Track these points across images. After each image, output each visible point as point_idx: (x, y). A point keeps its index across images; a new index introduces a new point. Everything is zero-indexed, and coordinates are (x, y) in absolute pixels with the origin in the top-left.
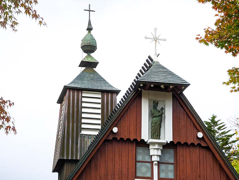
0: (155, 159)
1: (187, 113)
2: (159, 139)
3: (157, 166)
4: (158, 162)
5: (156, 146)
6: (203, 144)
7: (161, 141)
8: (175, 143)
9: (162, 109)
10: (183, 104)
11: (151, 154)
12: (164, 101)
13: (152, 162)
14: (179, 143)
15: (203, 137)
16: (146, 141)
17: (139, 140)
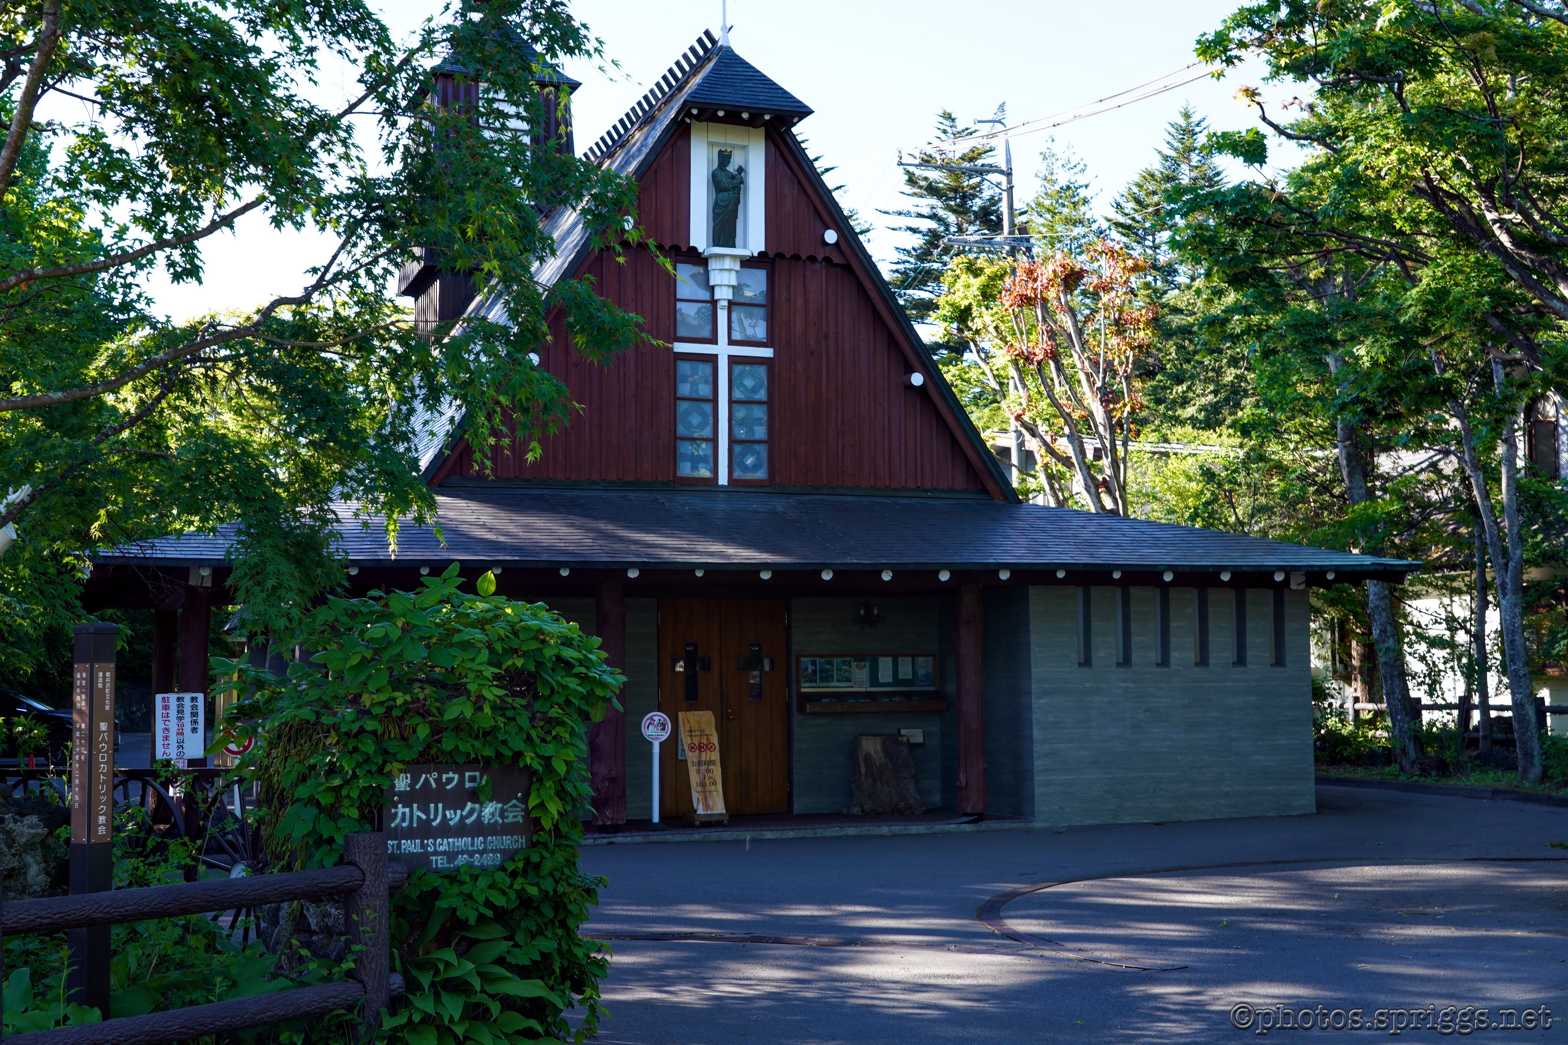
0: (723, 294)
1: (799, 183)
2: (734, 246)
3: (725, 312)
4: (730, 302)
5: (728, 264)
6: (837, 259)
7: (738, 251)
8: (771, 255)
9: (741, 170)
10: (790, 159)
11: (712, 283)
12: (744, 148)
13: (714, 303)
14: (780, 256)
15: (837, 243)
16: (700, 250)
17: (684, 249)
